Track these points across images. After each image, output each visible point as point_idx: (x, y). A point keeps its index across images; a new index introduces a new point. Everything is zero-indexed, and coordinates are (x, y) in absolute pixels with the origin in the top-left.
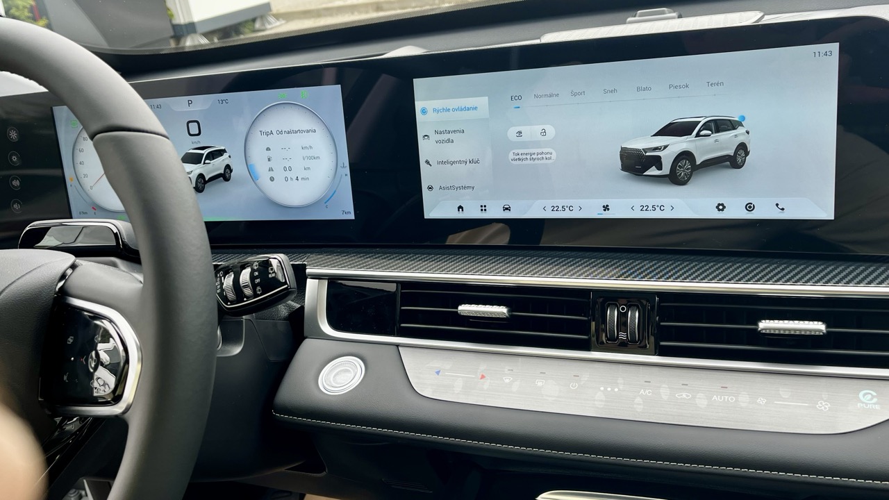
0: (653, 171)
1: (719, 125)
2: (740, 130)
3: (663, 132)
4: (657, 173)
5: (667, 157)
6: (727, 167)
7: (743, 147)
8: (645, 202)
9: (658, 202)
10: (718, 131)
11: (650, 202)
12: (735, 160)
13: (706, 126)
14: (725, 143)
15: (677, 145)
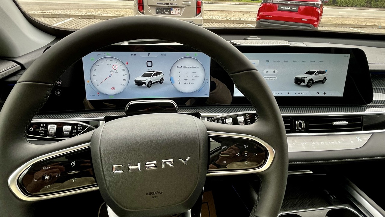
0: (302, 84)
1: (321, 72)
2: (325, 74)
3: (307, 73)
4: (304, 84)
5: (307, 80)
6: (321, 83)
7: (325, 78)
8: (299, 92)
9: (302, 92)
10: (320, 74)
11: (300, 92)
12: (322, 82)
13: (317, 72)
14: (321, 77)
15: (310, 77)
